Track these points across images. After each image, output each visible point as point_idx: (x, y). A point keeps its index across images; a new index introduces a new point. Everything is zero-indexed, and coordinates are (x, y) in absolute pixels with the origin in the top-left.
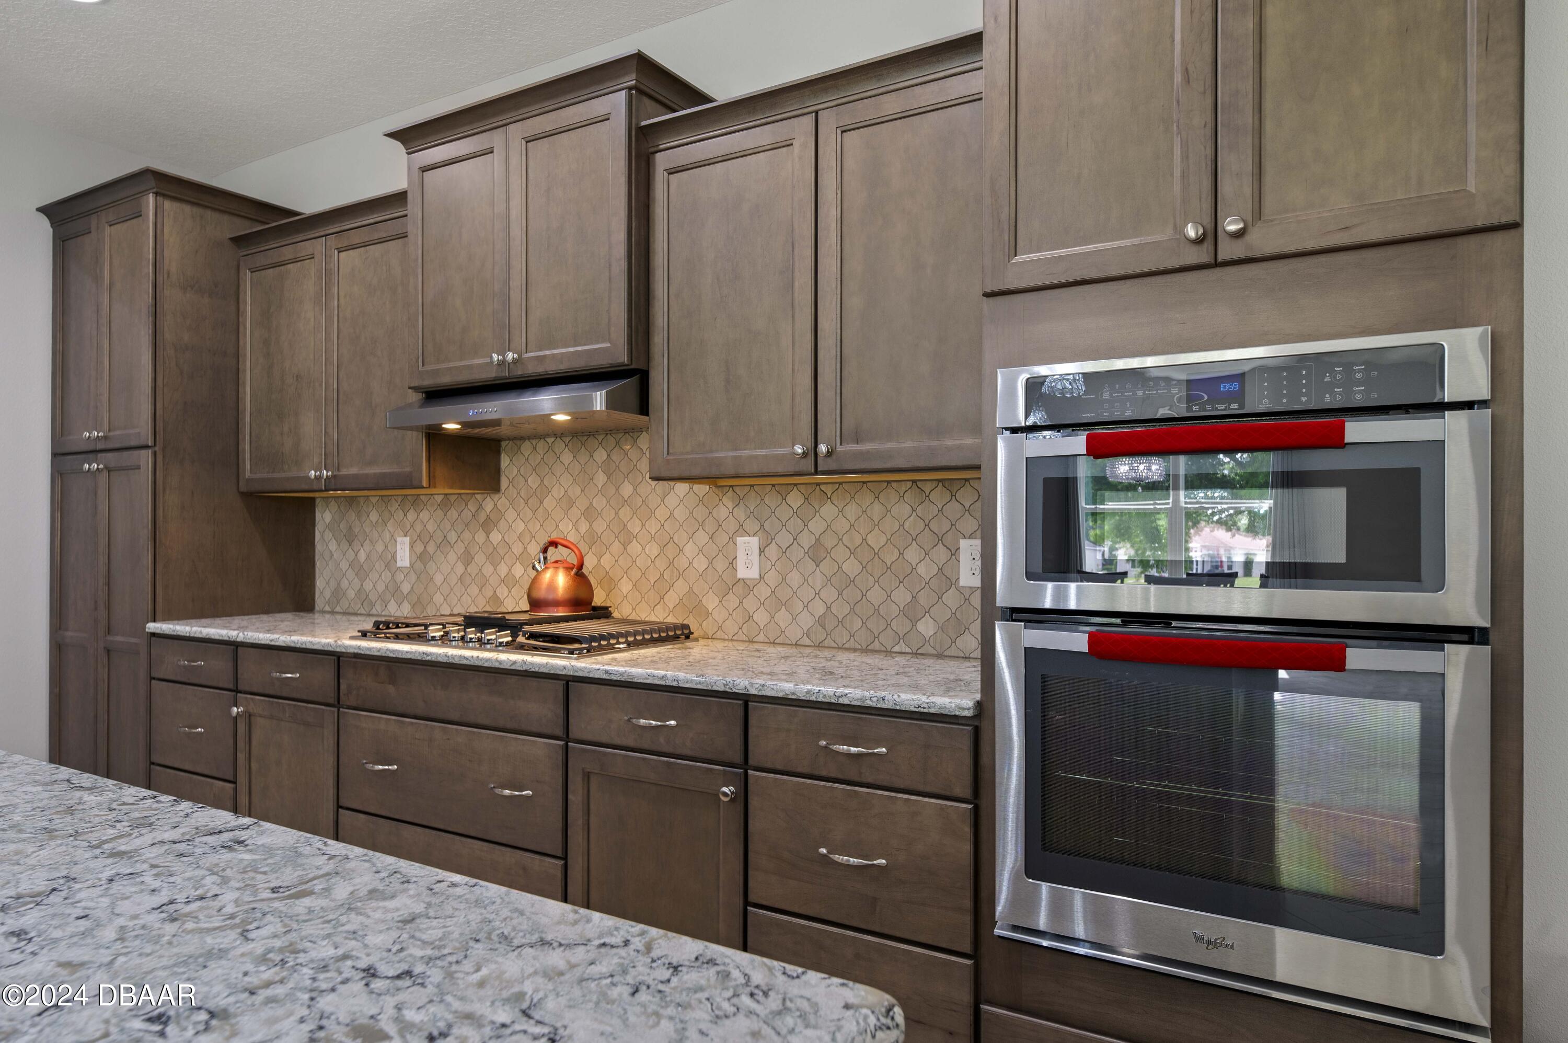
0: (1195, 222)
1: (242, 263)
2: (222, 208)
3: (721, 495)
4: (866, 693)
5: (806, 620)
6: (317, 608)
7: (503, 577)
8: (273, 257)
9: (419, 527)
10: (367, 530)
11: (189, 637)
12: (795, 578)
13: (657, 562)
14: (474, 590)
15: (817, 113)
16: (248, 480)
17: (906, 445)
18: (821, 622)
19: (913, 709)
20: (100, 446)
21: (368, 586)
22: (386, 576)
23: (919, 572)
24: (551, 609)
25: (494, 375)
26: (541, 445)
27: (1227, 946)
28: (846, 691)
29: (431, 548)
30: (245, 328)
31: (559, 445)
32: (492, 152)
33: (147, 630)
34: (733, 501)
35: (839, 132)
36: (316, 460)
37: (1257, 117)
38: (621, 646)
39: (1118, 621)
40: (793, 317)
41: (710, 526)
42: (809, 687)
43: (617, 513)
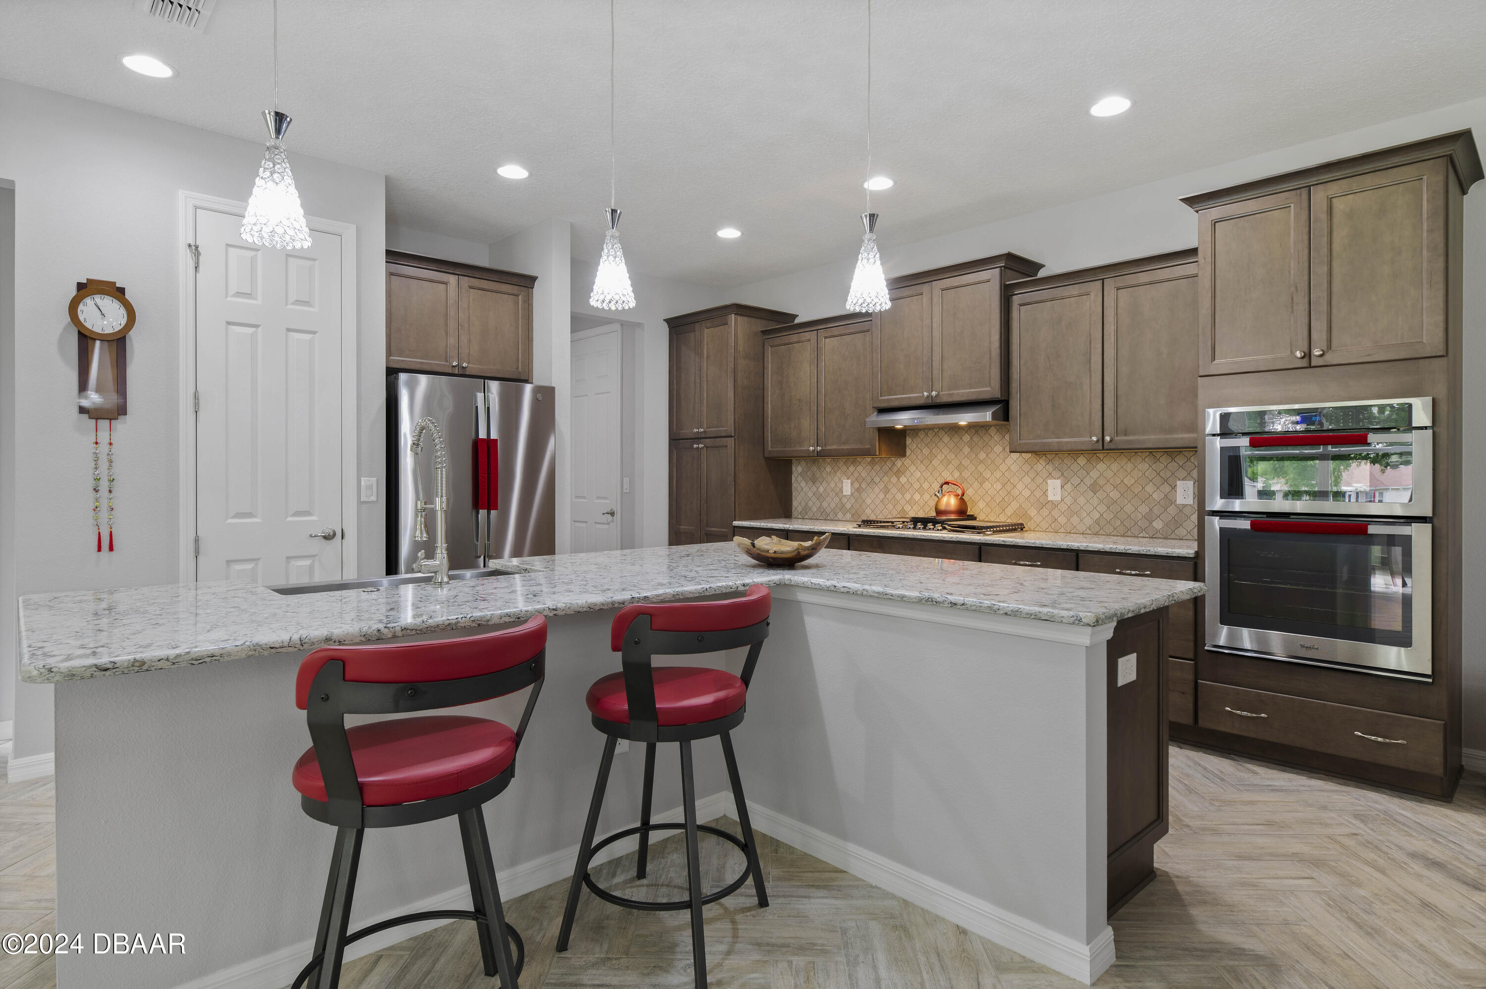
0: (1300, 351)
1: (765, 342)
2: (757, 316)
3: (1038, 458)
4: (1140, 548)
5: (1088, 521)
6: (793, 516)
7: (908, 500)
8: (786, 340)
9: (856, 475)
10: (825, 476)
11: (759, 528)
12: (1082, 500)
13: (1000, 492)
14: (890, 506)
15: (1103, 280)
16: (771, 451)
17: (1152, 437)
18: (1097, 522)
19: (1164, 554)
20: (703, 436)
21: (825, 505)
22: (836, 500)
23: (1154, 497)
24: (948, 515)
25: (923, 402)
26: (930, 433)
27: (1315, 648)
28: (1130, 547)
29: (864, 485)
30: (768, 374)
31: (942, 433)
32: (922, 294)
33: (733, 525)
34: (1045, 462)
35: (1116, 289)
36: (812, 442)
37: (1329, 307)
38: (989, 533)
39: (1265, 516)
40: (1090, 376)
41: (1032, 474)
42: (1111, 546)
43: (976, 468)
